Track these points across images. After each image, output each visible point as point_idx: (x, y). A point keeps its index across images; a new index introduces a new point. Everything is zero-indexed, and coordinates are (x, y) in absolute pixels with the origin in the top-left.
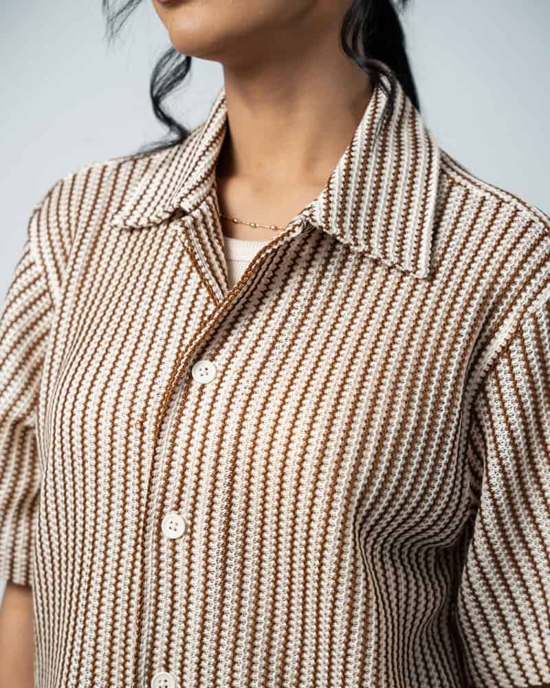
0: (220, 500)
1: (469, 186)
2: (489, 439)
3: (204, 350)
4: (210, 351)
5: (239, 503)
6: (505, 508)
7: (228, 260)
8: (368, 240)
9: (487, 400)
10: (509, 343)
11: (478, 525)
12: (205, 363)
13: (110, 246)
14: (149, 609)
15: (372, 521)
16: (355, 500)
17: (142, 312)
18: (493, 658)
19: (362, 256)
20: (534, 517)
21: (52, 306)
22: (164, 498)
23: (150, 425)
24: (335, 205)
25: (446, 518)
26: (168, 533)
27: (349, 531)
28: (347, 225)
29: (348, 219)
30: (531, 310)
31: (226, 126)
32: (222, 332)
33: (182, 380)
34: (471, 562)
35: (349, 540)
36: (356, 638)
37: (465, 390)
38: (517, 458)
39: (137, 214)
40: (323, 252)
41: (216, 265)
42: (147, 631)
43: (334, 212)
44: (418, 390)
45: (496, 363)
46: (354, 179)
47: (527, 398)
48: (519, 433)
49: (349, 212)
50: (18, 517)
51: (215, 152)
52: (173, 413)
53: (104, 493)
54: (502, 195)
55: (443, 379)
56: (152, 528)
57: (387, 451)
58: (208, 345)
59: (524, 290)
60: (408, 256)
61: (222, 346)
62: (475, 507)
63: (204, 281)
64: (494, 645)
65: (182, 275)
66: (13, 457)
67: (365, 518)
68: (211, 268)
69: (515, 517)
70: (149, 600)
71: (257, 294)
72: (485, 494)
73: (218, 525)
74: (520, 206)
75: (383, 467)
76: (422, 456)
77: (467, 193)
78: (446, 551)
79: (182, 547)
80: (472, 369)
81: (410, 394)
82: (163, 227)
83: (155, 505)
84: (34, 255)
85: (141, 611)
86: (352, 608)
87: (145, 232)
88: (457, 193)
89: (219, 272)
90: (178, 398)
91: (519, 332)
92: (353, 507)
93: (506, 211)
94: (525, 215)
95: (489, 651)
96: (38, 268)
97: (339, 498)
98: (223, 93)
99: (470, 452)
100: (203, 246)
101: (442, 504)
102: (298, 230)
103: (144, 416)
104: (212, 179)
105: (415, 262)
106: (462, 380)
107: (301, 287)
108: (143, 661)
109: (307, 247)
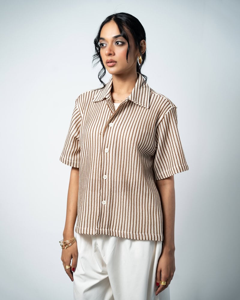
0: (115, 146)
1: (155, 93)
2: (159, 136)
3: (111, 121)
4: (112, 121)
5: (118, 146)
6: (162, 147)
7: (114, 107)
8: (138, 102)
9: (159, 129)
10: (162, 119)
11: (157, 150)
12: (111, 123)
13: (92, 105)
14: (103, 164)
15: (140, 148)
16: (137, 144)
17: (99, 116)
18: (160, 174)
19: (137, 105)
20: (167, 149)
21: (81, 116)
22: (105, 146)
23: (102, 134)
24: (133, 96)
25: (151, 150)
26: (105, 152)
27: (137, 149)
28: (135, 100)
29: (135, 99)
30: (166, 114)
31: (112, 84)
32: (114, 118)
33: (107, 126)
34: (156, 157)
35: (137, 151)
36: (138, 167)
37: (155, 127)
38: (164, 139)
39: (97, 99)
40: (131, 104)
41: (112, 107)
42: (102, 168)
43: (133, 98)
44: (147, 127)
45: (160, 123)
46: (136, 92)
47: (165, 129)
48: (164, 134)
49: (135, 98)
50: (75, 155)
51: (111, 88)
52: (106, 132)
53: (94, 146)
54: (161, 95)
55: (151, 125)
56: (103, 151)
57: (142, 136)
58: (112, 120)
59: (164, 110)
60: (145, 105)
61: (114, 120)
62: (157, 148)
63: (110, 109)
64: (160, 172)
65: (106, 108)
66: (74, 143)
67: (139, 148)
68: (111, 107)
69: (163, 149)
70: (103, 163)
71: (120, 112)
72: (158, 145)
73: (114, 150)
74: (163, 97)
75: (142, 139)
76: (148, 138)
77: (155, 94)
78: (152, 156)
79: (108, 154)
80: (156, 124)
81: (146, 127)
82: (102, 101)
83: (103, 147)
84: (77, 107)
85: (101, 165)
86: (137, 162)
87: (98, 102)
88: (153, 95)
89: (113, 108)
90: (107, 129)
91: (164, 117)
92: (137, 146)
93: (161, 98)
94: (164, 98)
95: (159, 173)
96: (78, 110)
97: (135, 144)
98: (112, 77)
99: (156, 138)
100: (110, 104)
101: (151, 146)
102: (127, 100)
103: (101, 132)
104: (110, 93)
105: (146, 106)
106: (154, 125)
107: (127, 110)
108: (102, 173)
109: (128, 104)
